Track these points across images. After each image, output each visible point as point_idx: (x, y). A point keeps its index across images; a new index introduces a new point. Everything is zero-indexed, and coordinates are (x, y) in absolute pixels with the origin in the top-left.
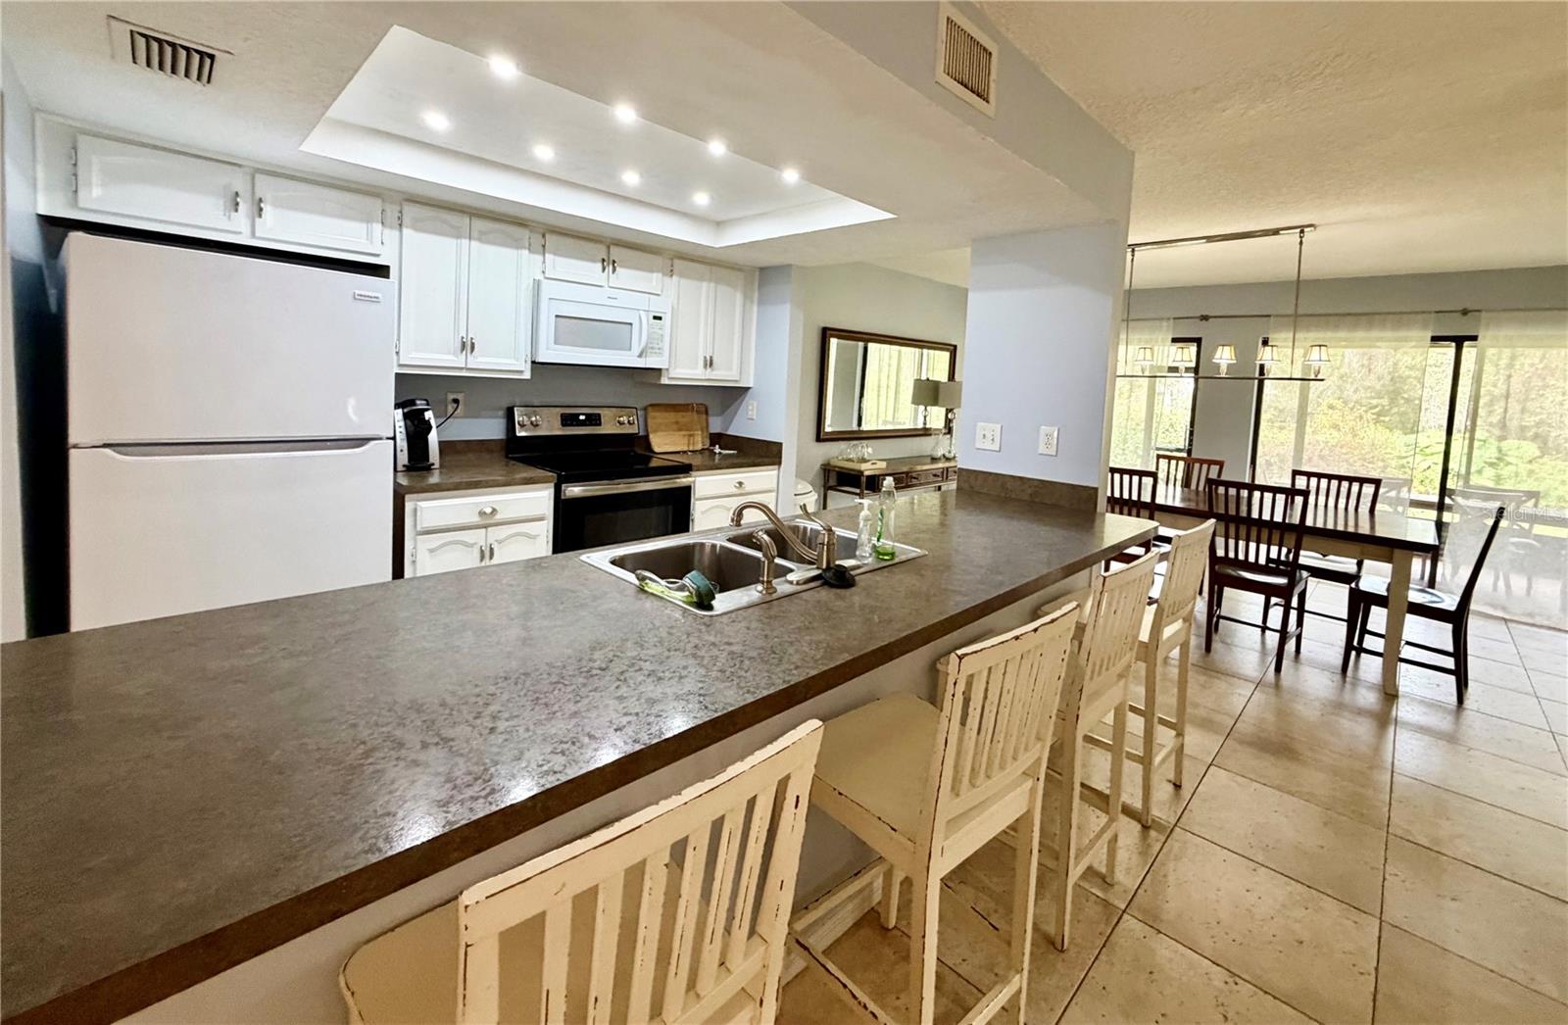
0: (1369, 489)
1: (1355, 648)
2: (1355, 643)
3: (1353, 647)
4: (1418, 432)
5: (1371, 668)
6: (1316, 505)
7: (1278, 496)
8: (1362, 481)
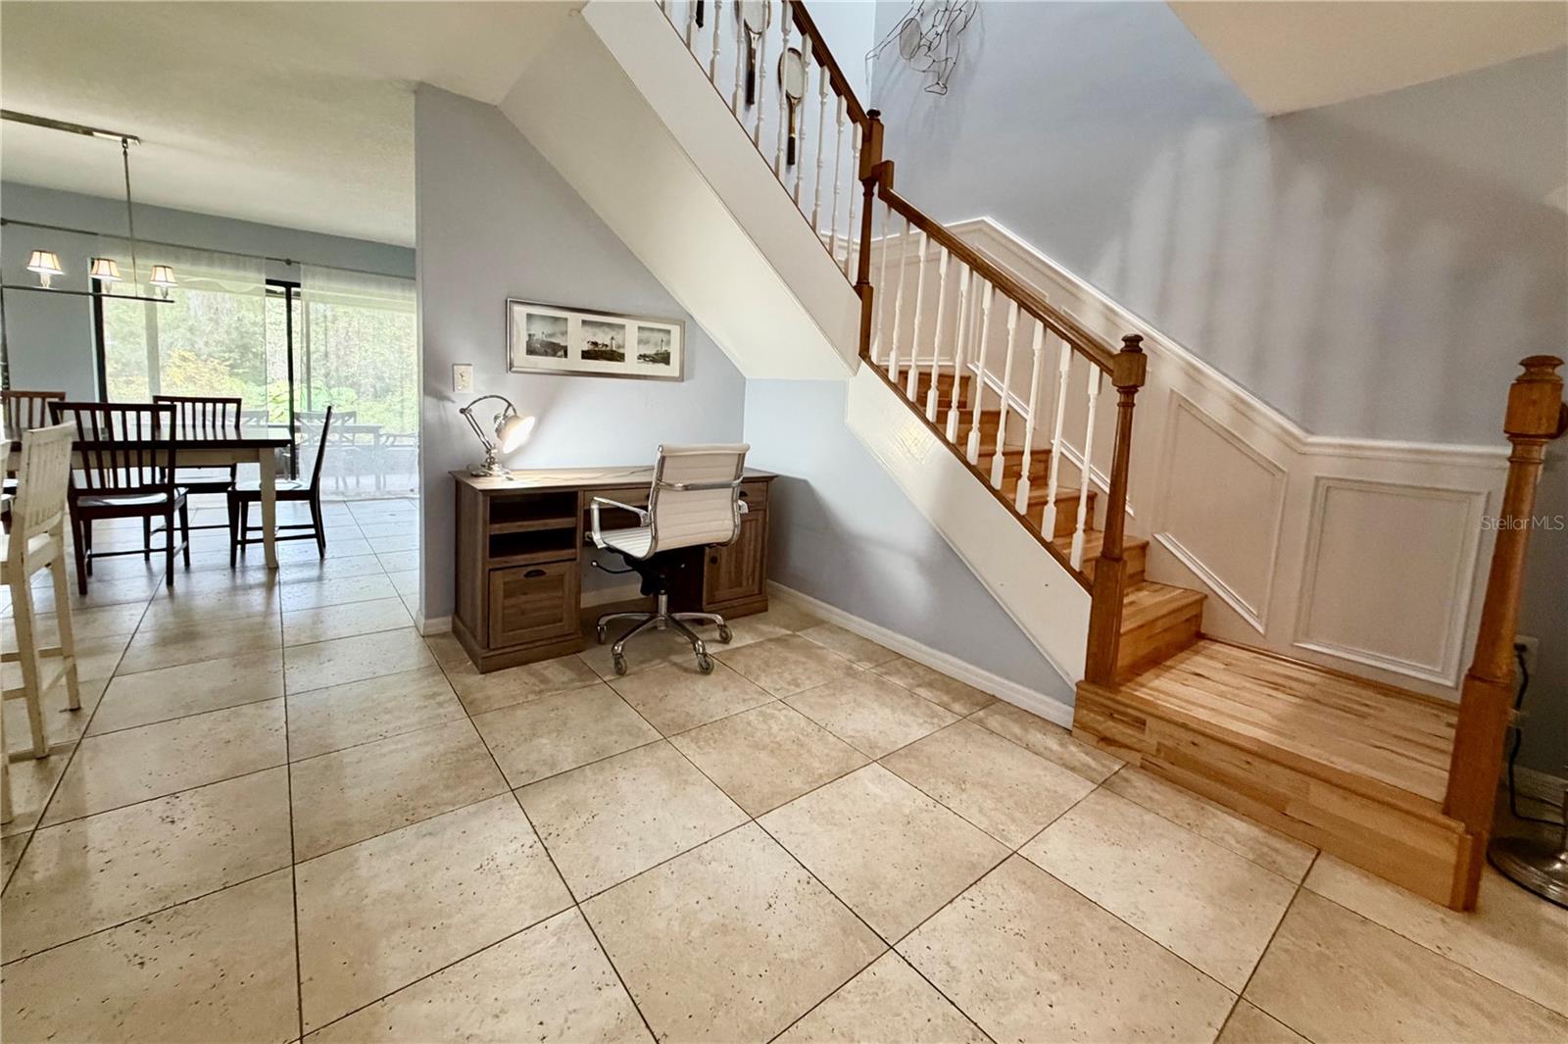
0: (231, 408)
1: (239, 542)
2: (239, 538)
3: (238, 543)
4: (266, 383)
5: (255, 554)
6: (184, 426)
7: (142, 413)
8: (225, 401)
